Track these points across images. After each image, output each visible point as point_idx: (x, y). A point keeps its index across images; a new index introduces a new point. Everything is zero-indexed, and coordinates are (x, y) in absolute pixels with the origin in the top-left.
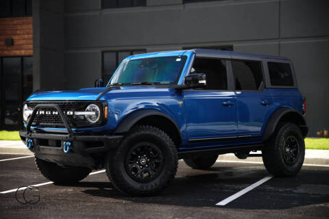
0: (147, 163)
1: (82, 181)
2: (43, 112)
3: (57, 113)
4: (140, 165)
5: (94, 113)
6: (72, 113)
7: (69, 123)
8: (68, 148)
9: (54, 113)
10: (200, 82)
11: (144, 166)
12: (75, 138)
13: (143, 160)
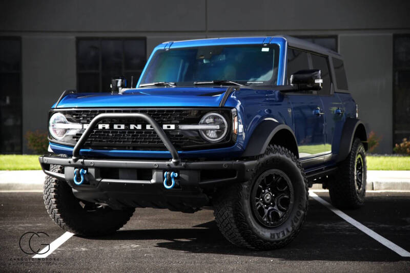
1: (121, 229)
2: (107, 126)
3: (139, 127)
4: (264, 203)
5: (217, 126)
8: (173, 181)
9: (133, 127)
10: (316, 82)
11: (268, 204)
12: (185, 165)
13: (267, 196)
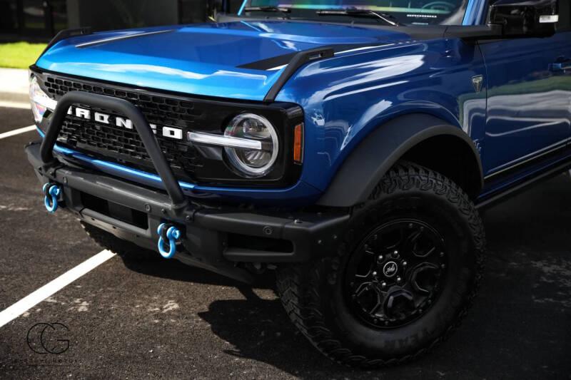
0: (401, 271)
2: (87, 114)
3: (128, 124)
4: (382, 279)
5: (257, 145)
6: (178, 134)
7: (169, 163)
8: (172, 245)
9: (119, 122)
10: (543, 20)
11: (391, 281)
12: (193, 218)
13: (390, 265)
